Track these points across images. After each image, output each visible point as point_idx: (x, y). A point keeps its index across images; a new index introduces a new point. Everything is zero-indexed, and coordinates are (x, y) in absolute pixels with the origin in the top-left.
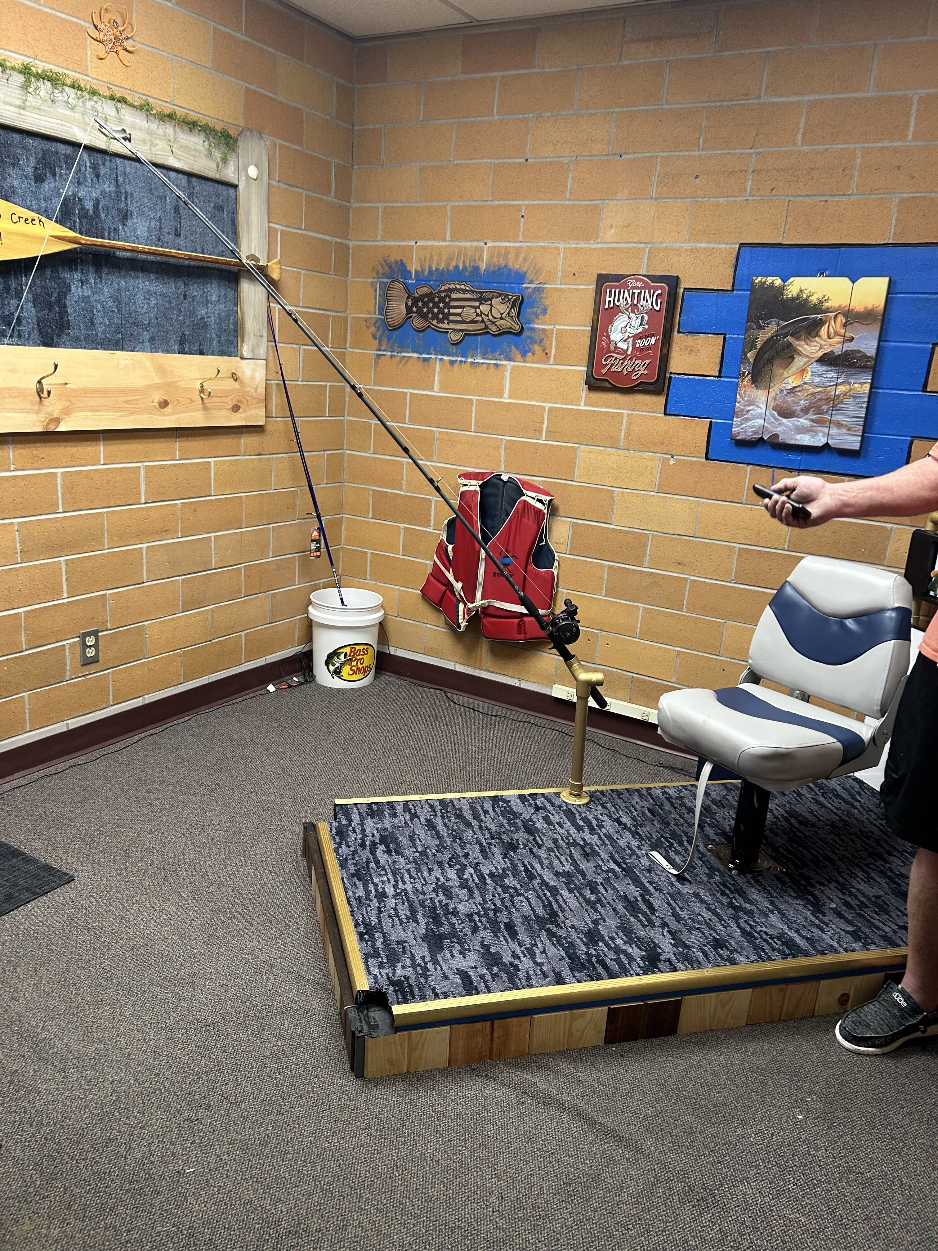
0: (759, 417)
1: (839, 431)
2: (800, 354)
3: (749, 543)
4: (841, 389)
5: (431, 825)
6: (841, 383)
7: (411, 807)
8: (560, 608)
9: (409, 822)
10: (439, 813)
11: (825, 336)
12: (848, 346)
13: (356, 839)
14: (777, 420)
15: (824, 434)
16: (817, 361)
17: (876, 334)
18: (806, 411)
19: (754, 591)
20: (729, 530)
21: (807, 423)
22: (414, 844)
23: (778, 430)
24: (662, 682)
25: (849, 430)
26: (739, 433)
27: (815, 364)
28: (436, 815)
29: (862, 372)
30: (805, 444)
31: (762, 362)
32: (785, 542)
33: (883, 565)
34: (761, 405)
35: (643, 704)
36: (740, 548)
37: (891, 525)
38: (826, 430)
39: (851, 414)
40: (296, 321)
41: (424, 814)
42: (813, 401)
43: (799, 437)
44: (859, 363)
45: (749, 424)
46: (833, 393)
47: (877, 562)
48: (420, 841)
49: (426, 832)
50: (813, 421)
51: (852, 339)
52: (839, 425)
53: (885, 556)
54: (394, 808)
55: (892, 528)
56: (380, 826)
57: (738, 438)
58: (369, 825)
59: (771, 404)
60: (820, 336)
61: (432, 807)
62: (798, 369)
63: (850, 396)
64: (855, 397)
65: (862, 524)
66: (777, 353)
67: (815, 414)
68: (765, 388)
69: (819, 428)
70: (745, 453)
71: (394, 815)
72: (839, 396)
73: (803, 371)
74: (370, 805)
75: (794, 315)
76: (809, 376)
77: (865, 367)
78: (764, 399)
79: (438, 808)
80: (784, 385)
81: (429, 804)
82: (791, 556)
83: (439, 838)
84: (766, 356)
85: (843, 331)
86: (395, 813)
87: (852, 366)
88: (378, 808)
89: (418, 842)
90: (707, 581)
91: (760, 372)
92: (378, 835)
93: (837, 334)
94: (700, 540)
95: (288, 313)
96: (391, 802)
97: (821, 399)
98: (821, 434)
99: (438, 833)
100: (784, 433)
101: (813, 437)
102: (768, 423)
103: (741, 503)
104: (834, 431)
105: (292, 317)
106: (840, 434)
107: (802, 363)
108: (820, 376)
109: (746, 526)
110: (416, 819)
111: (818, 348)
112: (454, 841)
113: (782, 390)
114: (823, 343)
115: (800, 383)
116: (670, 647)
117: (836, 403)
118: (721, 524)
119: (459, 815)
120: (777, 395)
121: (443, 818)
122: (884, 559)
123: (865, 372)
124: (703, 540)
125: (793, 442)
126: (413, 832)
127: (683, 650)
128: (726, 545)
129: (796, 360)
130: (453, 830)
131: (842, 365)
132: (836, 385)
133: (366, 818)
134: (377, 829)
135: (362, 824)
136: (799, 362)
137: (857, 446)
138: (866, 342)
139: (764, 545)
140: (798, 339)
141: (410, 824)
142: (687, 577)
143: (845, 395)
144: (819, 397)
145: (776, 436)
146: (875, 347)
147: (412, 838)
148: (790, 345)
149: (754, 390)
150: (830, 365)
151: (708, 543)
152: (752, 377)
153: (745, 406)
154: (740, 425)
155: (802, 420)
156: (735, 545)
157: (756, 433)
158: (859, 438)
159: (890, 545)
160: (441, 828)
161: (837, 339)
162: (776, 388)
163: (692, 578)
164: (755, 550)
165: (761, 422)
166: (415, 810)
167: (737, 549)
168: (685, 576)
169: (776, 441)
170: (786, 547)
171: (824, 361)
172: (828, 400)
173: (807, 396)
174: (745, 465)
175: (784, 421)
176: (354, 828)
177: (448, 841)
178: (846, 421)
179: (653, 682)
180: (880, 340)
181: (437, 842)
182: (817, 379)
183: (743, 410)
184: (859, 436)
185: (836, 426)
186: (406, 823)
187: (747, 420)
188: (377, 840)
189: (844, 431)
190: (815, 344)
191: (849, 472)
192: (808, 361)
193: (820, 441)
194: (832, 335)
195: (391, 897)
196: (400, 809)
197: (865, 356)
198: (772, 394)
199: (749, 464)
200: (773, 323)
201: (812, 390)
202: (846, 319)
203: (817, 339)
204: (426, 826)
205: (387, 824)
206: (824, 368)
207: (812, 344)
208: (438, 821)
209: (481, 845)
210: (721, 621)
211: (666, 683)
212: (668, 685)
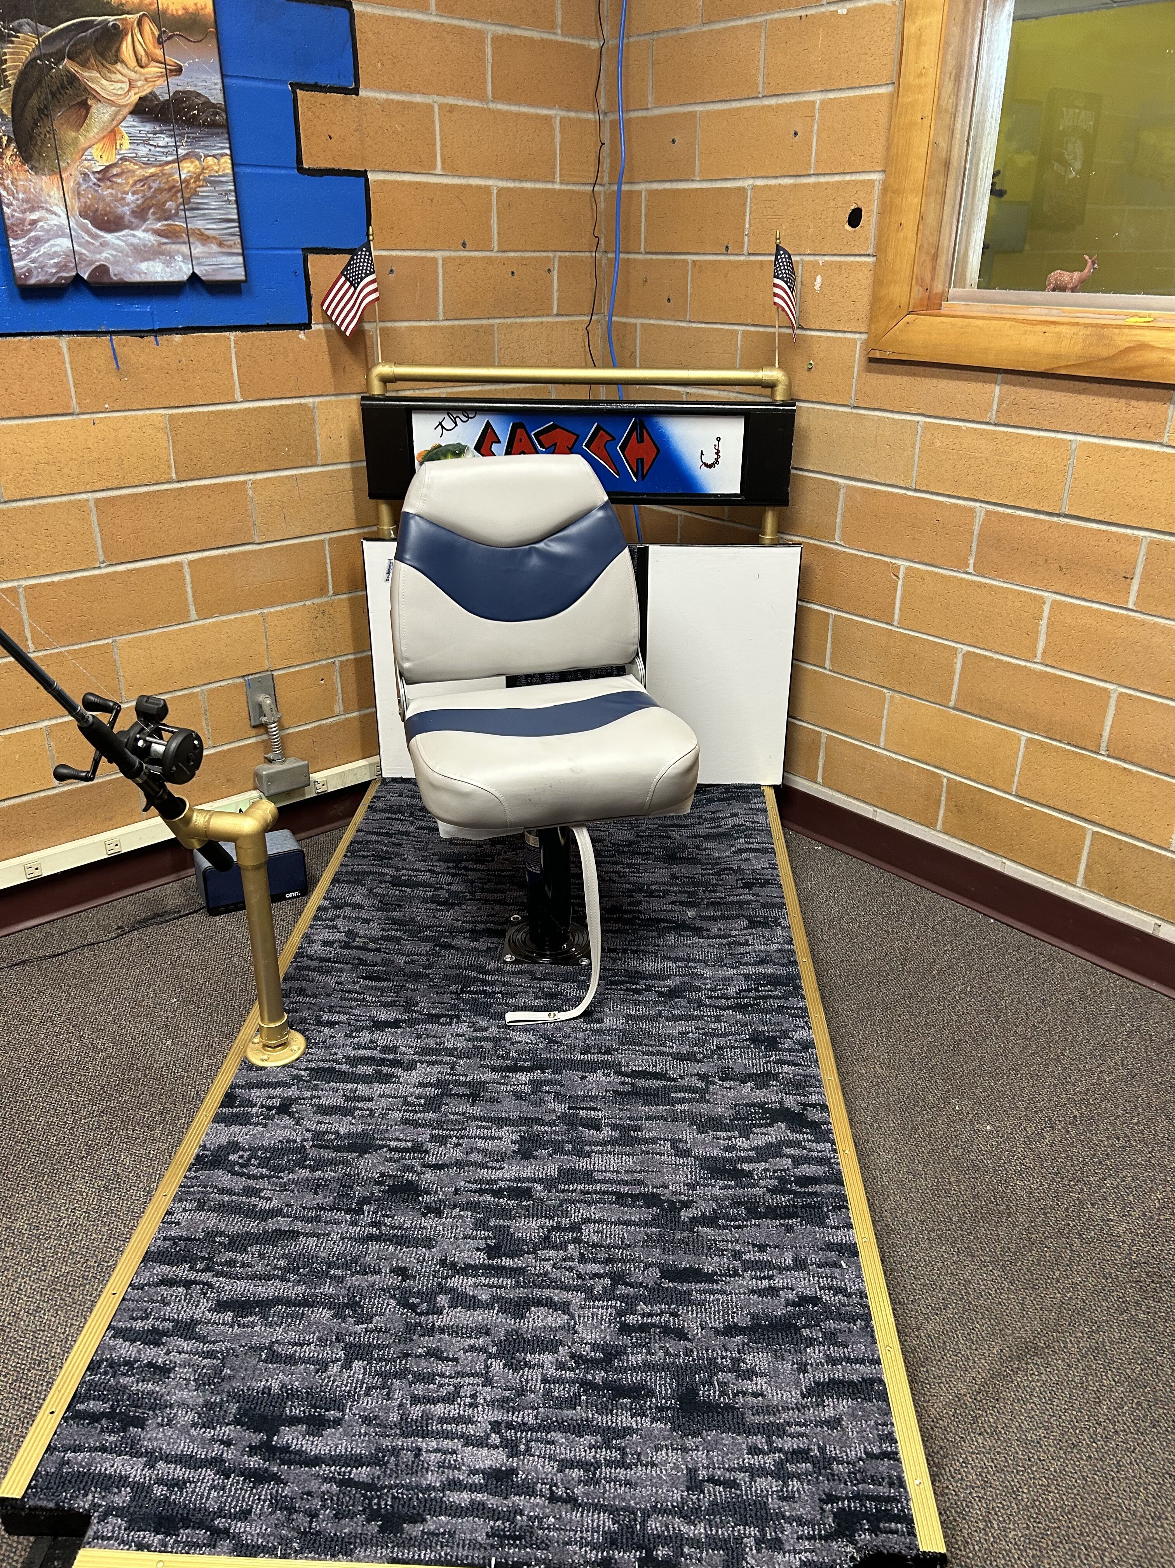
3: (110, 485)
4: (188, 168)
10: (207, 1277)
12: (179, 84)
16: (132, 113)
19: (146, 569)
20: (66, 471)
21: (151, 239)
25: (220, 245)
27: (130, 118)
29: (212, 135)
30: (159, 279)
31: (28, 115)
32: (169, 467)
33: (317, 466)
36: (97, 500)
37: (311, 400)
38: (185, 248)
39: (217, 214)
42: (149, 194)
43: (143, 266)
44: (203, 116)
46: (177, 177)
47: (309, 463)
50: (158, 233)
51: (179, 70)
52: (204, 238)
53: (316, 450)
55: (314, 403)
56: (187, 1416)
58: (167, 1439)
59: (75, 205)
60: (123, 62)
62: (102, 129)
63: (205, 180)
64: (214, 183)
65: (274, 407)
66: (53, 95)
67: (159, 220)
68: (52, 172)
70: (44, 311)
72: (187, 181)
73: (112, 134)
74: (73, 1415)
75: (62, 14)
76: (126, 145)
77: (213, 125)
78: (56, 194)
84: (34, 102)
85: (159, 52)
87: (192, 122)
88: (103, 1398)
89: (307, 1351)
90: (56, 579)
91: (32, 138)
93: (152, 58)
94: (14, 505)
98: (179, 258)
101: (168, 264)
103: (72, 414)
106: (211, 255)
108: (146, 142)
109: (95, 455)
116: (27, 728)
117: (186, 196)
118: (48, 464)
120: (79, 184)
121: (228, 1274)
122: (316, 456)
123: (217, 135)
124: (20, 504)
127: (54, 722)
128: (70, 502)
129: (93, 110)
131: (177, 120)
132: (178, 161)
133: (135, 1439)
134: (198, 1425)
136: (101, 115)
138: (204, 77)
139: (137, 482)
141: (216, 1347)
142: (15, 584)
143: (197, 179)
145: (102, 269)
148: (73, 79)
149: (32, 175)
150: (156, 120)
151: (34, 507)
152: (19, 147)
155: (139, 233)
156: (84, 496)
157: (62, 267)
159: (317, 432)
161: (154, 69)
162: (73, 170)
163: (24, 583)
164: (124, 496)
167: (92, 504)
168: (10, 585)
171: (144, 112)
172: (173, 190)
174: (54, 337)
178: (213, 228)
180: (223, 76)
182: (143, 150)
188: (251, 1438)
189: (214, 248)
191: (232, 323)
197: (207, 104)
198: (70, 185)
199: (60, 333)
201: (141, 173)
203: (119, 66)
206: (148, 127)
207: (113, 77)
208: (238, 1286)
210: (106, 641)
211: (42, 794)
212: (48, 797)
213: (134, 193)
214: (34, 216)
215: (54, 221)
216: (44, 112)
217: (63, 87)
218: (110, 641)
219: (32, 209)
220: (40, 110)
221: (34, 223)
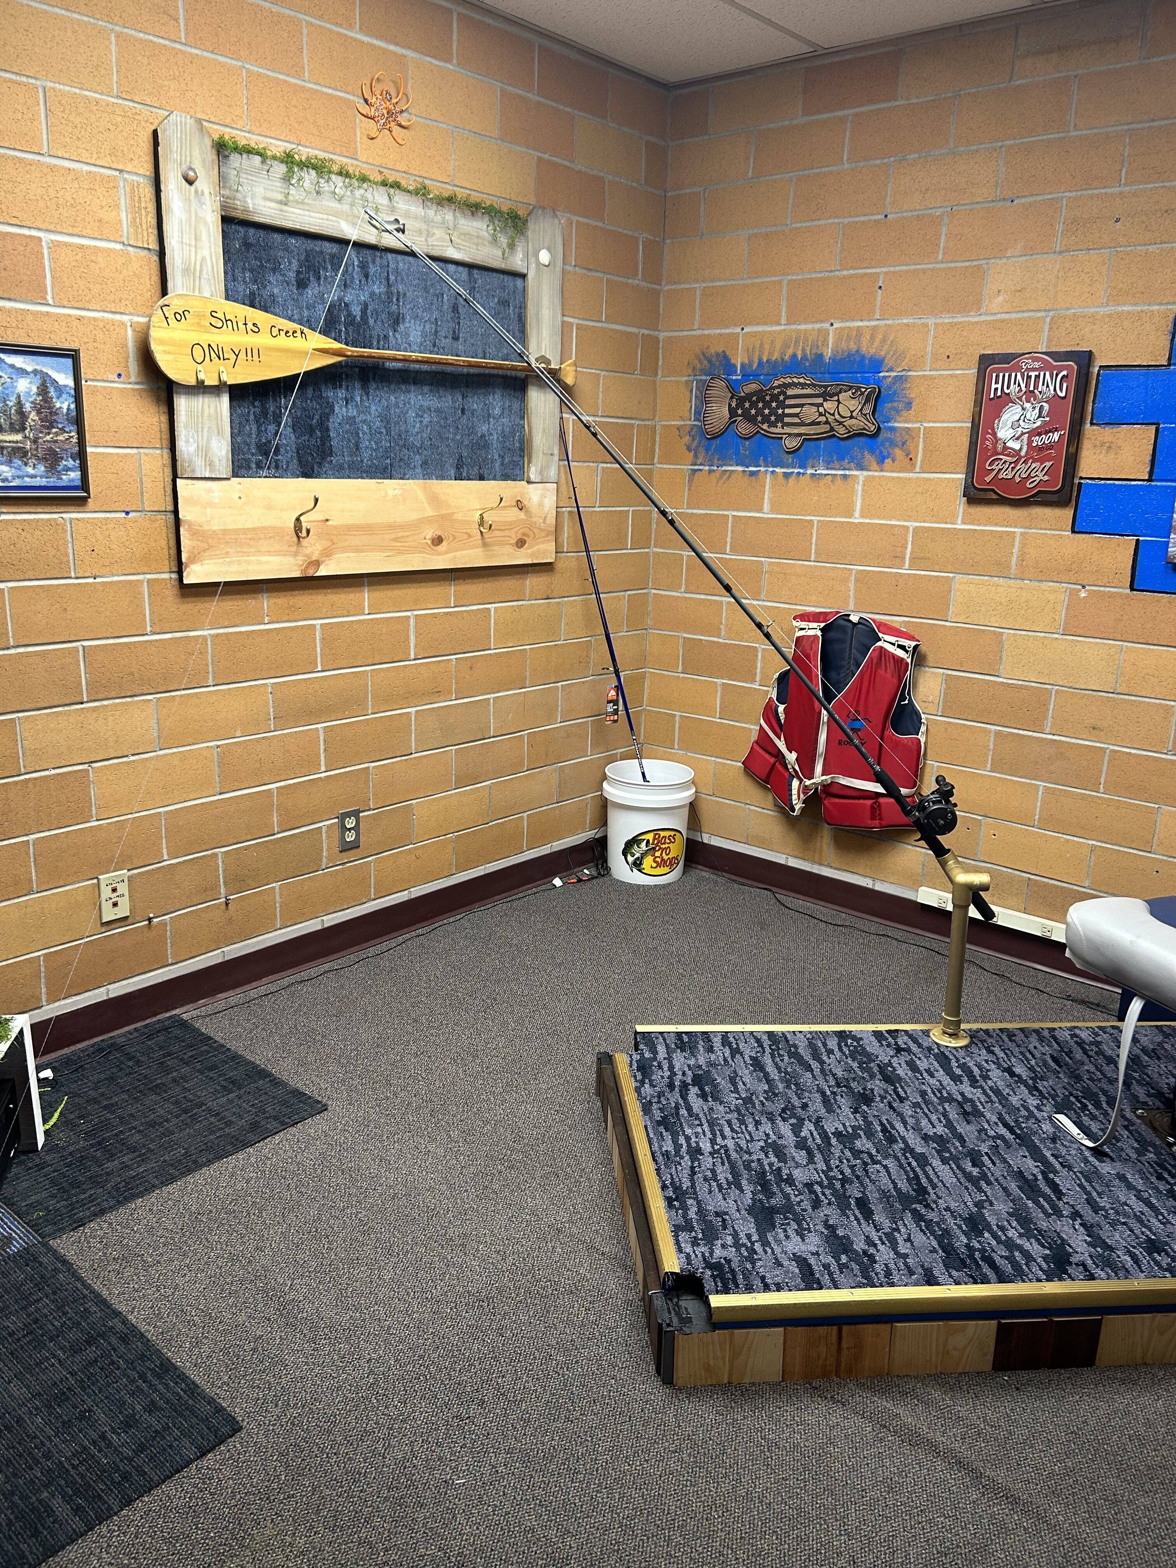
5: (757, 1064)
7: (732, 1039)
8: (929, 787)
9: (729, 1059)
10: (768, 1050)
13: (662, 1077)
22: (736, 1088)
24: (1071, 886)
28: (764, 1052)
35: (1044, 914)
40: (595, 435)
41: (748, 1053)
48: (744, 1084)
49: (751, 1073)
54: (710, 1041)
56: (692, 1062)
58: (679, 1060)
61: (758, 1041)
71: (710, 1050)
74: (679, 1034)
79: (766, 1043)
81: (755, 1037)
83: (769, 1081)
86: (712, 1047)
88: (690, 1039)
89: (741, 1086)
90: (1133, 751)
92: (689, 1073)
94: (1122, 696)
95: (585, 425)
96: (706, 1033)
99: (766, 1075)
105: (590, 431)
110: (738, 1056)
112: (788, 1087)
116: (1081, 840)
118: (1153, 676)
119: (795, 1054)
121: (773, 1056)
124: (1127, 697)
126: (735, 1072)
127: (1099, 844)
128: (1160, 704)
130: (786, 1073)
133: (675, 1051)
134: (689, 1066)
135: (669, 1059)
141: (731, 1062)
142: (1106, 746)
147: (733, 1081)
151: (1135, 701)
156: (1172, 704)
160: (770, 1068)
163: (1112, 747)
166: (737, 1044)
168: (1102, 745)
176: (660, 1063)
177: (781, 1086)
179: (1058, 886)
181: (766, 1087)
186: (725, 1060)
188: (689, 1080)
195: (707, 1154)
196: (717, 1042)
204: (751, 1065)
205: (702, 1061)
208: (767, 1060)
209: (823, 1094)
210: (1153, 805)
211: (1076, 888)
212: (1078, 891)
218: (1157, 806)
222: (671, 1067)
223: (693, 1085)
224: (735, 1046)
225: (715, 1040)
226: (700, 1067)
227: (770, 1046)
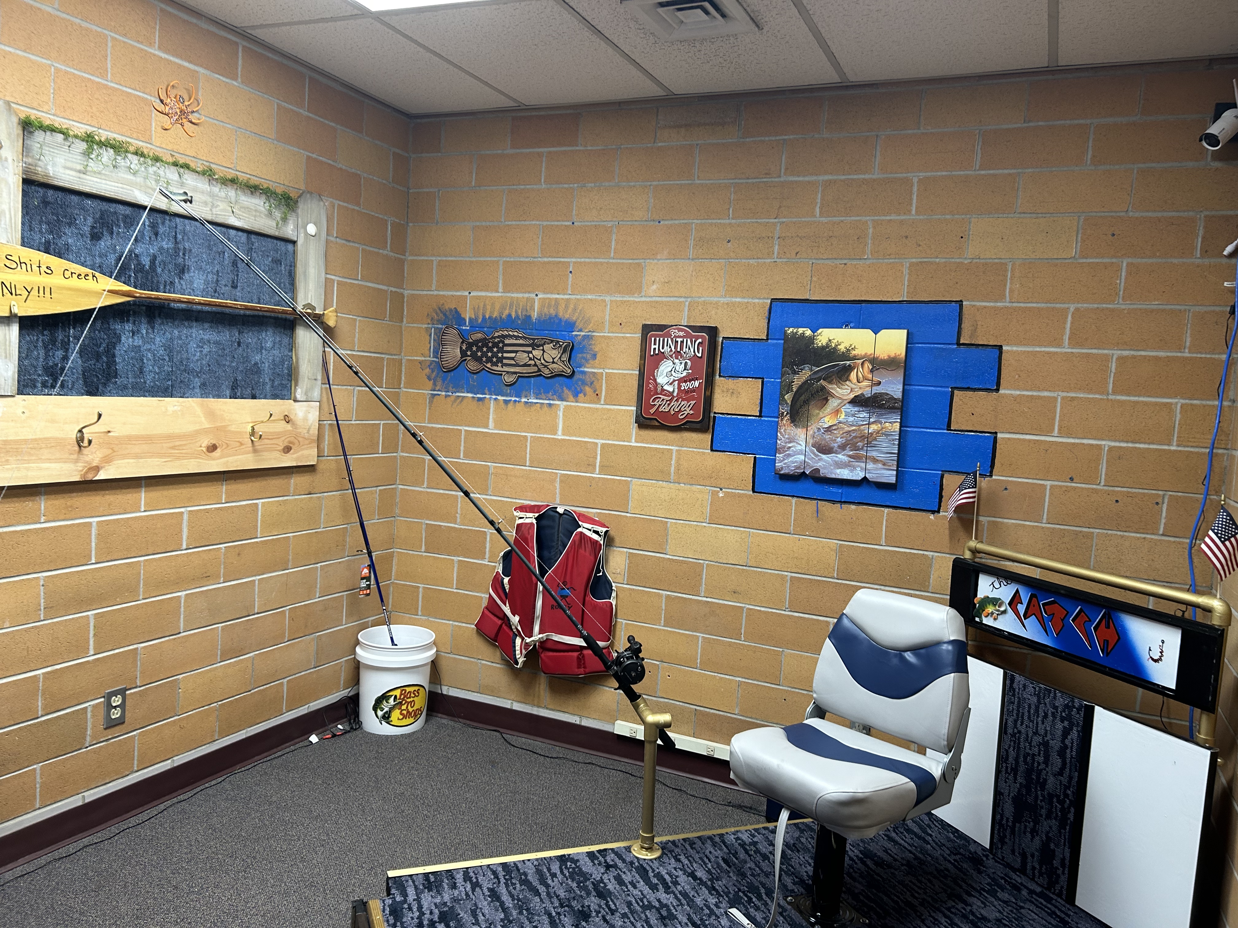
0: (799, 453)
1: (875, 466)
2: (833, 396)
3: (800, 571)
4: (874, 428)
5: (494, 895)
6: (873, 423)
7: (472, 874)
8: (621, 645)
9: (470, 893)
10: (503, 881)
11: (855, 381)
12: (877, 390)
13: (412, 918)
14: (817, 456)
15: (861, 468)
16: (849, 403)
17: (901, 378)
18: (843, 447)
19: (808, 619)
20: (780, 559)
21: (846, 459)
22: (477, 920)
23: (819, 465)
24: (725, 714)
25: (884, 464)
26: (782, 468)
27: (847, 405)
28: (499, 882)
29: (891, 413)
30: (845, 478)
31: (798, 404)
32: (834, 570)
33: (928, 592)
34: (801, 443)
35: (708, 737)
36: (791, 577)
37: (932, 553)
38: (863, 465)
39: (885, 450)
40: (356, 373)
41: (486, 885)
42: (849, 439)
43: (838, 471)
44: (888, 404)
45: (790, 459)
46: (866, 431)
47: (923, 589)
48: (483, 915)
49: (489, 904)
50: (850, 456)
51: (879, 383)
52: (875, 460)
53: (929, 583)
54: (453, 878)
55: (933, 556)
56: (438, 900)
57: (782, 472)
58: (427, 900)
59: (811, 441)
60: (850, 381)
61: (494, 873)
62: (832, 410)
63: (883, 434)
64: (887, 435)
65: (905, 553)
66: (812, 395)
67: (852, 451)
68: (803, 427)
69: (857, 463)
70: (789, 486)
71: (454, 886)
72: (872, 434)
73: (837, 412)
74: (426, 875)
75: (825, 361)
76: (843, 416)
77: (894, 408)
78: (803, 436)
79: (501, 874)
80: (821, 424)
81: (491, 870)
82: (841, 584)
83: (505, 910)
84: (803, 398)
85: (870, 376)
86: (455, 883)
87: (881, 407)
88: (436, 879)
89: (481, 918)
90: (763, 609)
91: (798, 412)
92: (436, 911)
93: (865, 378)
94: (752, 569)
95: (348, 366)
96: (450, 871)
97: (856, 437)
98: (859, 469)
99: (502, 904)
100: (824, 468)
101: (852, 471)
102: (808, 459)
103: (789, 534)
104: (870, 466)
105: (352, 370)
106: (877, 469)
107: (836, 404)
108: (853, 415)
109: (796, 555)
110: (477, 889)
111: (849, 391)
112: (521, 913)
113: (819, 429)
114: (853, 386)
115: (835, 422)
116: (731, 677)
117: (870, 440)
118: (772, 554)
119: (525, 882)
120: (815, 433)
121: (507, 886)
122: (929, 586)
123: (894, 413)
124: (755, 569)
125: (833, 476)
126: (475, 905)
127: (744, 680)
128: (778, 574)
129: (830, 401)
130: (519, 900)
131: (873, 406)
132: (869, 424)
133: (423, 892)
134: (435, 904)
135: (418, 900)
136: (833, 403)
137: (893, 480)
138: (892, 386)
139: (814, 574)
140: (830, 382)
141: (471, 895)
142: (743, 605)
143: (878, 433)
144: (854, 435)
145: (817, 470)
146: (901, 390)
147: (474, 914)
148: (823, 388)
149: (794, 428)
150: (862, 406)
151: (761, 572)
152: (791, 417)
153: (786, 443)
154: (784, 460)
155: (840, 456)
156: (786, 573)
157: (798, 468)
158: (895, 473)
159: (932, 573)
160: (505, 898)
161: (866, 383)
162: (813, 427)
163: (748, 606)
164: (806, 579)
165: (802, 457)
166: (476, 878)
167: (789, 578)
168: (741, 605)
169: (817, 475)
170: (835, 575)
171: (856, 402)
172: (863, 437)
173: (843, 433)
174: (790, 498)
175: (824, 456)
176: (410, 905)
177: (515, 913)
178: (881, 456)
179: (716, 715)
180: (904, 385)
181: (502, 916)
182: (851, 419)
183: (784, 447)
184: (893, 470)
185: (872, 461)
186: (467, 894)
187: (789, 456)
188: (436, 918)
189: (880, 466)
190: (846, 387)
191: (888, 504)
192: (841, 403)
193: (858, 475)
194: (861, 379)
196: (459, 877)
197: (892, 398)
198: (810, 433)
199: (793, 496)
200: (807, 368)
201: (847, 429)
202: (873, 366)
203: (848, 383)
204: (489, 896)
205: (447, 898)
206: (856, 409)
207: (843, 387)
208: (502, 890)
209: (550, 915)
210: (779, 649)
211: (729, 715)
212: (731, 718)
213: (841, 438)
214: (790, 445)
215: (799, 447)
216: (806, 402)
217: (818, 392)
219: (790, 442)
220: (804, 402)
221: (790, 447)
222: (420, 908)
223: (440, 922)
224: (475, 880)
225: (458, 876)
226: (445, 904)
227: (504, 876)
